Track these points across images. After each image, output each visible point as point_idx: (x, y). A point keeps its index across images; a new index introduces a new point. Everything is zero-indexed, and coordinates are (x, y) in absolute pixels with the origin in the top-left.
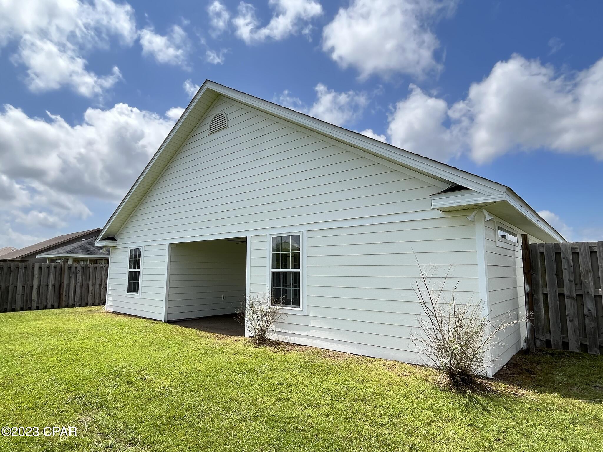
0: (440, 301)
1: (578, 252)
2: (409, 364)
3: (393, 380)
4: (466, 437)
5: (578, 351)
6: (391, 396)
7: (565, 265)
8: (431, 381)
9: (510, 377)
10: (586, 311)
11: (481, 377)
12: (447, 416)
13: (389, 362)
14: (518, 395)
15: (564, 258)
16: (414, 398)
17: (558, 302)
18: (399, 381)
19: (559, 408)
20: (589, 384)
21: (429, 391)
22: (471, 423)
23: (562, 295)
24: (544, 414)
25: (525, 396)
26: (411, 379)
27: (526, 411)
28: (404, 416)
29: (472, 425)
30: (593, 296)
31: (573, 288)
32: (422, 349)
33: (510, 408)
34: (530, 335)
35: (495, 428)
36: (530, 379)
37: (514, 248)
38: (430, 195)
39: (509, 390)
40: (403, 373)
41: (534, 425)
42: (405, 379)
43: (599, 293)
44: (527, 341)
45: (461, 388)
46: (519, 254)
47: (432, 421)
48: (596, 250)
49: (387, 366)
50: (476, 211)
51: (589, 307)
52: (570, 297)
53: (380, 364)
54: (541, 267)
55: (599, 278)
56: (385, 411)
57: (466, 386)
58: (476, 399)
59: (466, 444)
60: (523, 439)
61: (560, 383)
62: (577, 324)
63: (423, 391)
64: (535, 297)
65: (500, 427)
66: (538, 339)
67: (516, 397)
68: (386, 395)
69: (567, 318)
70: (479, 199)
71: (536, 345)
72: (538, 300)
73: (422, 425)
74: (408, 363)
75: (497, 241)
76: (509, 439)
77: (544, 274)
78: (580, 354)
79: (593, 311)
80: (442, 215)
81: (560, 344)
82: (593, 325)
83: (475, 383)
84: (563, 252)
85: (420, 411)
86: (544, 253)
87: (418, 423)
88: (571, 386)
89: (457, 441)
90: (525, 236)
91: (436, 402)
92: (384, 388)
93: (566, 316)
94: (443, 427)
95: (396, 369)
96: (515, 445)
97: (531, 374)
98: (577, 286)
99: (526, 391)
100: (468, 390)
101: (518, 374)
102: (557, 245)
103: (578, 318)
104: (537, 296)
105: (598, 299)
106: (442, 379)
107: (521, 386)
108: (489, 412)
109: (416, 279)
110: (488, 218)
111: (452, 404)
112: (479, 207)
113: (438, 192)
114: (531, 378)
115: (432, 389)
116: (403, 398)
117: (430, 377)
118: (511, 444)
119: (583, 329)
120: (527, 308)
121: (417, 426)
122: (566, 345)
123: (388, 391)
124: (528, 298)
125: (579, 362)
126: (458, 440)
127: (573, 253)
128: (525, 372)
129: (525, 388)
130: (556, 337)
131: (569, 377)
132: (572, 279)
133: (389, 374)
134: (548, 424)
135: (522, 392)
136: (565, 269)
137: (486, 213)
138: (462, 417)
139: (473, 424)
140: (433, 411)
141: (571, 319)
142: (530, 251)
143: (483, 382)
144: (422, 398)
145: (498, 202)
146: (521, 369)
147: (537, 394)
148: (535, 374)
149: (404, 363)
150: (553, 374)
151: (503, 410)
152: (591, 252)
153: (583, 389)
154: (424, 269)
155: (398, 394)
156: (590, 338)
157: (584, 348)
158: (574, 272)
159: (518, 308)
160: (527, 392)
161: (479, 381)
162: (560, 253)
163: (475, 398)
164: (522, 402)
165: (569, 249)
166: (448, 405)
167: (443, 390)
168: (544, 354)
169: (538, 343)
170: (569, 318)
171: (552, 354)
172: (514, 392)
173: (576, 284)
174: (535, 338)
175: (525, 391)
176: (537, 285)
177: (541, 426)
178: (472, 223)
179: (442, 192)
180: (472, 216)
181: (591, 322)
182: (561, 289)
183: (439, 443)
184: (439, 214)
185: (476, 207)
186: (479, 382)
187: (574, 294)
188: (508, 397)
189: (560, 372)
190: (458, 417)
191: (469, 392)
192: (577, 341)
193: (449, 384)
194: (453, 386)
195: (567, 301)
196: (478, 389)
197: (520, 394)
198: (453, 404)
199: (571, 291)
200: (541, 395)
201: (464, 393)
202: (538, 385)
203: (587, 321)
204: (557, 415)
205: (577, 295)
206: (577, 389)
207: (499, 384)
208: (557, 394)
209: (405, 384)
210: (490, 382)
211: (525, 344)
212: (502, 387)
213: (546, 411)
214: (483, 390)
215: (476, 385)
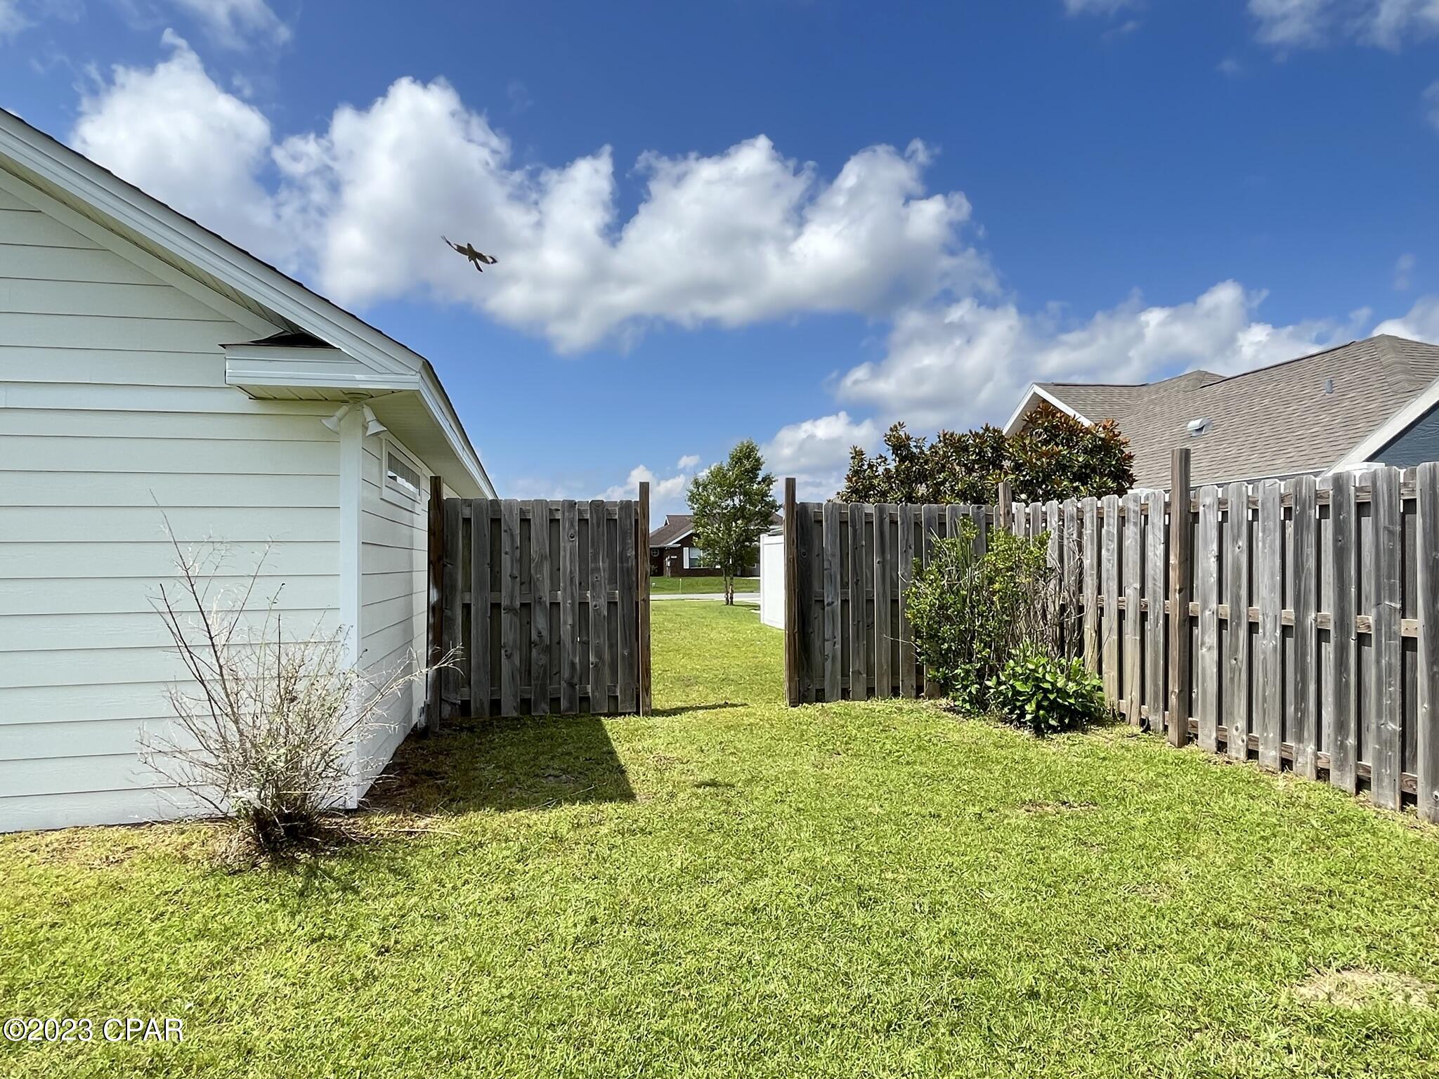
0: (235, 639)
1: (530, 520)
2: (125, 825)
3: (71, 887)
4: (307, 974)
5: (515, 714)
6: (66, 939)
7: (506, 545)
8: (200, 857)
9: (395, 796)
10: (534, 636)
11: (331, 813)
12: (253, 937)
13: (53, 837)
14: (415, 832)
15: (505, 531)
16: (148, 921)
17: (489, 620)
18: (93, 883)
19: (496, 837)
20: (537, 776)
21: (197, 886)
22: (317, 933)
23: (496, 606)
24: (469, 857)
25: (429, 830)
26: (135, 868)
27: (436, 864)
28: (116, 984)
29: (322, 936)
30: (548, 605)
31: (517, 593)
32: (176, 778)
33: (403, 868)
34: (431, 697)
35: (375, 926)
36: (434, 788)
37: (413, 506)
38: (223, 346)
39: (396, 826)
40: (107, 858)
41: (454, 888)
42: (116, 873)
43: (556, 599)
44: (427, 709)
45: (285, 853)
46: (422, 520)
47: (213, 966)
48: (559, 516)
49: (48, 849)
50: (345, 408)
51: (540, 627)
52: (510, 609)
53: (21, 848)
54: (463, 548)
55: (559, 569)
56: (47, 993)
57: (296, 845)
58: (324, 871)
59: (311, 990)
60: (435, 929)
61: (491, 784)
62: (517, 663)
63: (177, 892)
64: (448, 613)
65: (386, 918)
66: (447, 701)
67: (413, 837)
68: (48, 939)
69: (503, 652)
70: (358, 377)
71: (443, 716)
72: (452, 620)
73: (181, 988)
74: (120, 825)
75: (384, 487)
76: (407, 939)
77: (467, 563)
78: (517, 719)
79: (545, 633)
80: (253, 407)
81: (487, 705)
82: (544, 660)
83: (318, 831)
84: (505, 519)
85: (171, 952)
86: (469, 520)
87: (169, 986)
88: (511, 786)
89: (286, 992)
90: (438, 481)
91: (217, 911)
92: (38, 921)
93: (501, 647)
94: (244, 972)
95: (78, 853)
96: (422, 947)
97: (437, 779)
98: (523, 587)
99: (430, 819)
100: (304, 852)
101: (410, 786)
102: (495, 503)
103: (520, 650)
104: (452, 611)
105: (555, 608)
106: (232, 843)
107: (420, 812)
108: (356, 891)
109: (163, 582)
110: (374, 427)
111: (263, 902)
112: (355, 398)
113: (246, 341)
114: (438, 787)
115: (205, 878)
116: (110, 930)
117: (195, 846)
118: (412, 948)
119: (527, 668)
120: (430, 638)
121: (164, 999)
122: (496, 705)
123: (53, 926)
124: (434, 616)
125: (518, 734)
126: (288, 990)
127: (521, 520)
128: (424, 777)
129: (428, 814)
130: (478, 695)
131: (506, 768)
132: (516, 573)
133: (56, 872)
134: (481, 876)
135: (421, 823)
136: (506, 553)
137: (369, 415)
138: (293, 928)
139: (323, 934)
140: (213, 937)
141: (509, 653)
142: (445, 513)
143: (337, 823)
144: (172, 913)
145: (401, 391)
146: (416, 774)
147: (453, 820)
148: (443, 778)
149: (109, 826)
150: (475, 769)
151: (390, 876)
152: (551, 521)
153: (530, 787)
154: (189, 552)
155: (95, 925)
156: (536, 686)
157: (525, 706)
158: (520, 560)
159: (411, 640)
160: (434, 820)
161: (327, 823)
162: (500, 519)
163: (321, 869)
164: (426, 847)
165: (516, 512)
166: (252, 907)
167: (235, 873)
168: (455, 730)
169: (447, 710)
170: (506, 651)
171: (471, 729)
172: (407, 829)
173: (522, 584)
174: (441, 700)
175: (428, 820)
176: (453, 587)
177: (467, 886)
178: (332, 437)
179: (258, 343)
180: (335, 419)
181: (541, 656)
182: (496, 594)
183: (237, 1018)
184: (241, 402)
185: (346, 398)
186: (328, 825)
187: (517, 604)
188: (396, 842)
189: (488, 762)
190: (282, 931)
191: (304, 857)
192: (515, 696)
193: (251, 851)
194: (263, 853)
195: (505, 617)
196: (325, 844)
197: (419, 830)
198: (267, 900)
199: (512, 598)
200: (461, 819)
201: (289, 865)
202: (452, 800)
203: (534, 652)
204: (494, 852)
205: (522, 605)
206: (520, 788)
207: (376, 819)
208: (488, 809)
209: (117, 887)
210: (352, 821)
211: (423, 717)
212: (381, 823)
213: (474, 850)
214: (339, 844)
215: (323, 836)
